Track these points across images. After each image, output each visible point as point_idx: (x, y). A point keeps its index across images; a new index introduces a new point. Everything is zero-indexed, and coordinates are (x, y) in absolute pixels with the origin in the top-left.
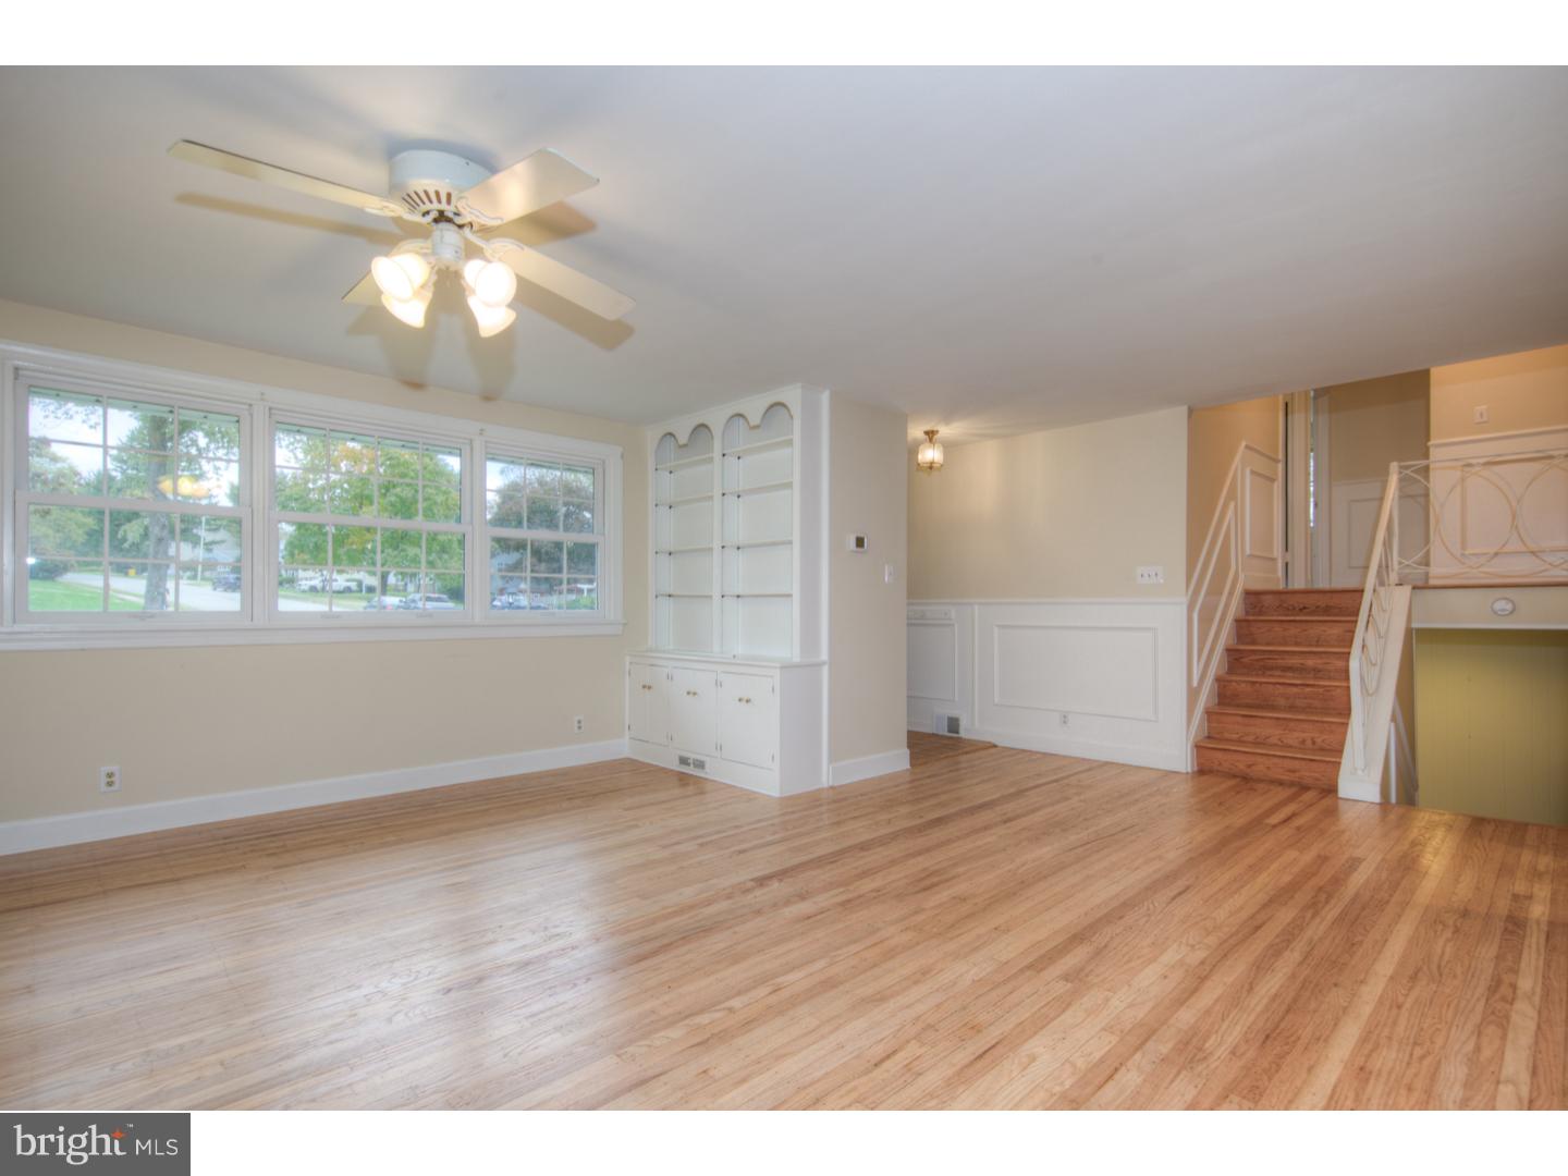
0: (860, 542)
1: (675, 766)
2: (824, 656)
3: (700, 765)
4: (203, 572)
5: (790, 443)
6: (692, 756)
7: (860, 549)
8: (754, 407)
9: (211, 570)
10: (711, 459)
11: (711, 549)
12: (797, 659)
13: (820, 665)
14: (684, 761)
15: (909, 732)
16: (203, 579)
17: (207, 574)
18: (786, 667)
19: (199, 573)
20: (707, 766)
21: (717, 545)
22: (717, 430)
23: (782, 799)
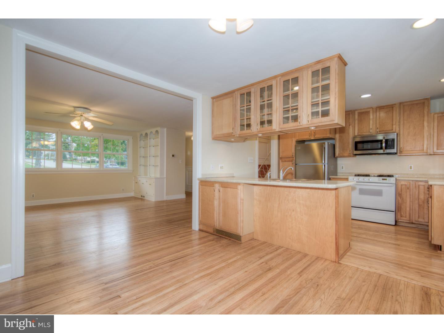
0: (173, 156)
1: (140, 197)
2: (165, 176)
3: (144, 197)
4: (51, 157)
5: (158, 138)
6: (143, 195)
7: (173, 157)
8: (154, 130)
9: (53, 156)
10: (148, 140)
11: (147, 157)
12: (159, 177)
13: (164, 178)
14: (142, 196)
15: (185, 191)
16: (51, 159)
17: (52, 157)
18: (156, 178)
19: (50, 157)
20: (145, 197)
21: (149, 156)
22: (149, 134)
23: (155, 202)
